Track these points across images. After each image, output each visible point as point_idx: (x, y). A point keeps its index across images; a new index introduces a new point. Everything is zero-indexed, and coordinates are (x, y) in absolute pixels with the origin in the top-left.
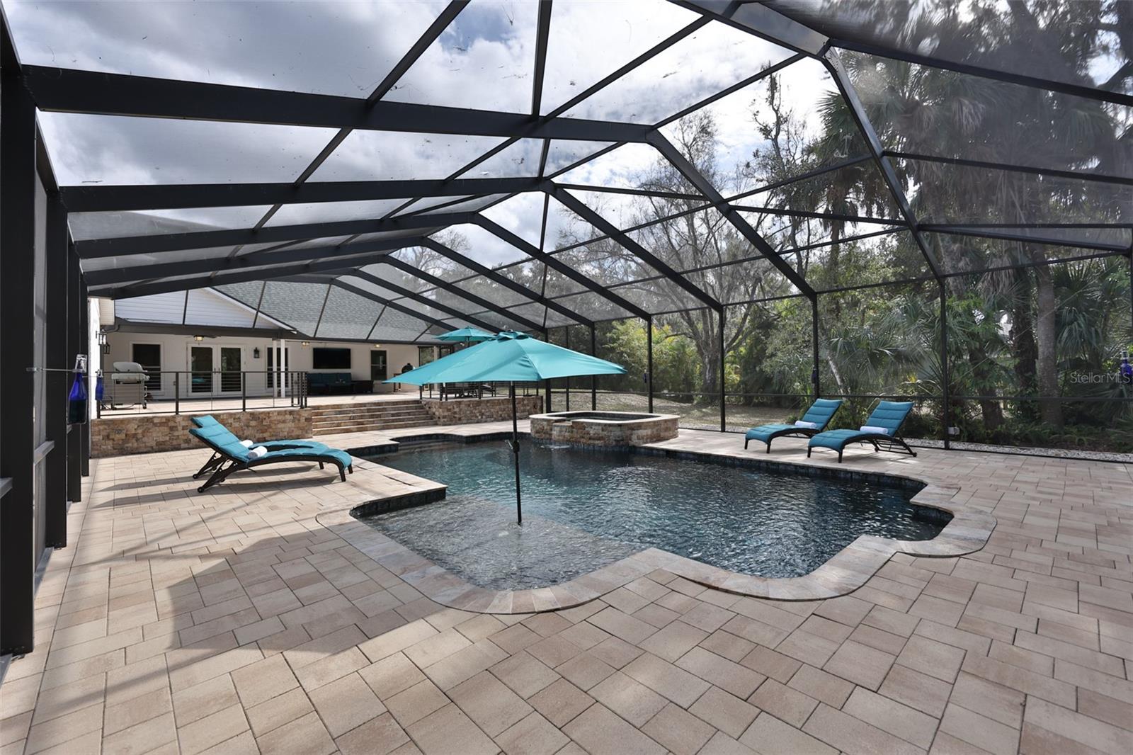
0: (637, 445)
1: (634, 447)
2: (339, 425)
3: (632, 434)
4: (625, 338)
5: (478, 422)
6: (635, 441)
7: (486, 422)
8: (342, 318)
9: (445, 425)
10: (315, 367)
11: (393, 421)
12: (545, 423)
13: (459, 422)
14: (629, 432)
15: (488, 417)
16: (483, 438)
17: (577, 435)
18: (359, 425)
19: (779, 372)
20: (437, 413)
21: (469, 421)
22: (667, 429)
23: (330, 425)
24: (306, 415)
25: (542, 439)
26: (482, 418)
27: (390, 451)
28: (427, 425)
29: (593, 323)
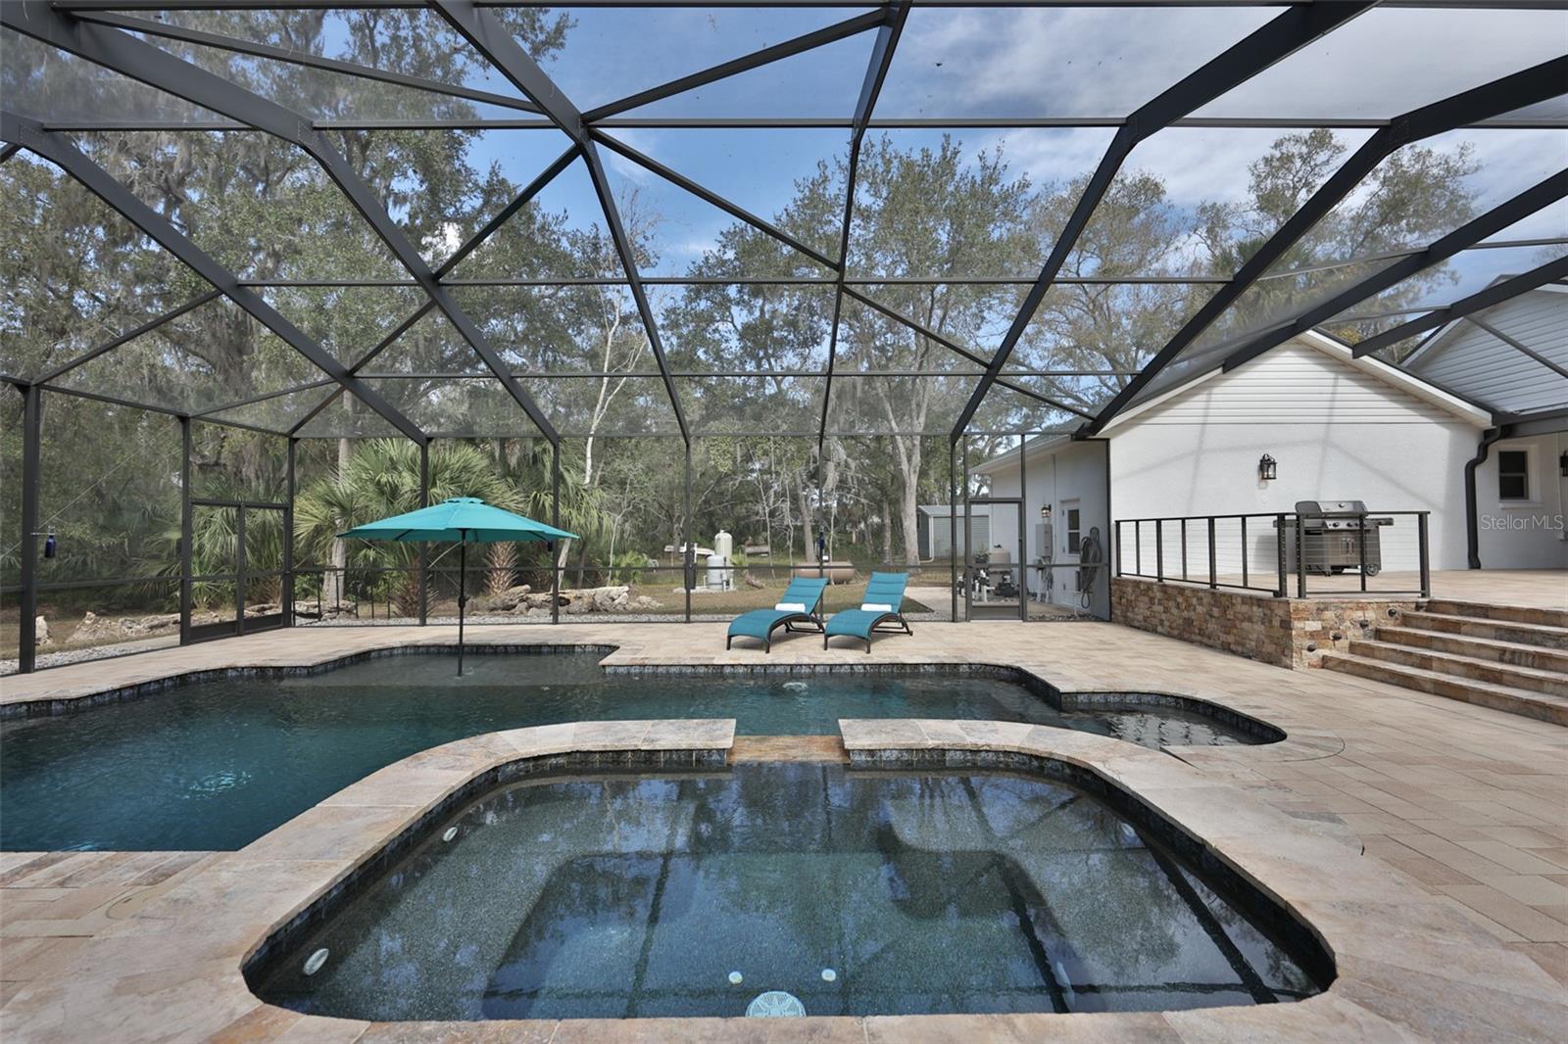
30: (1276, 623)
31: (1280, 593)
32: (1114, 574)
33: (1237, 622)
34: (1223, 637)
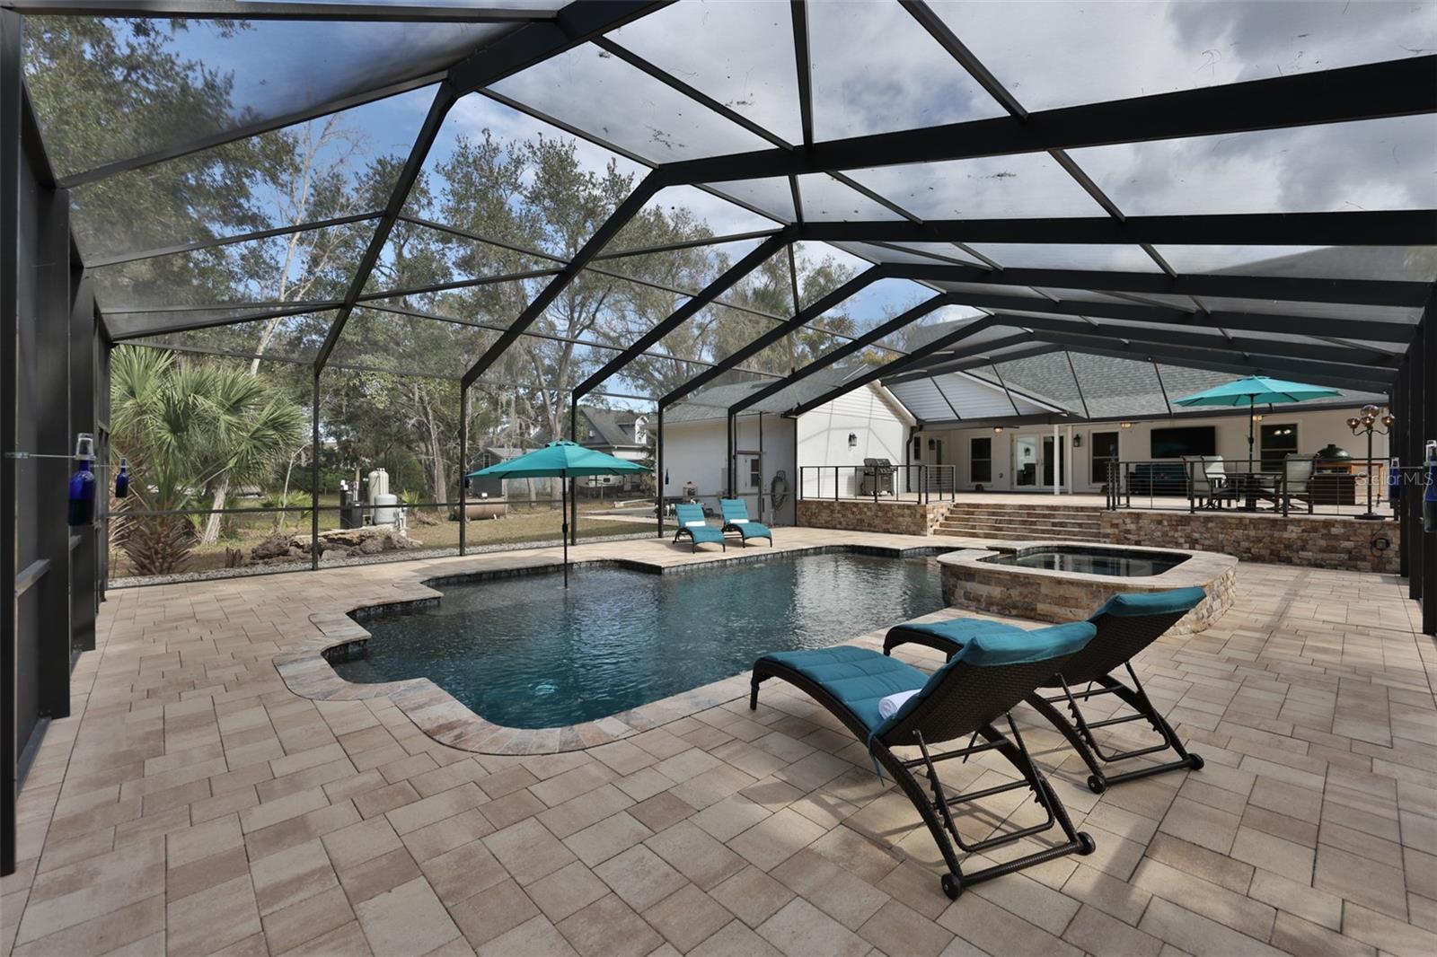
10: (1153, 457)
23: (963, 526)
24: (921, 511)
30: (918, 516)
31: (919, 502)
32: (799, 498)
33: (894, 518)
34: (885, 526)
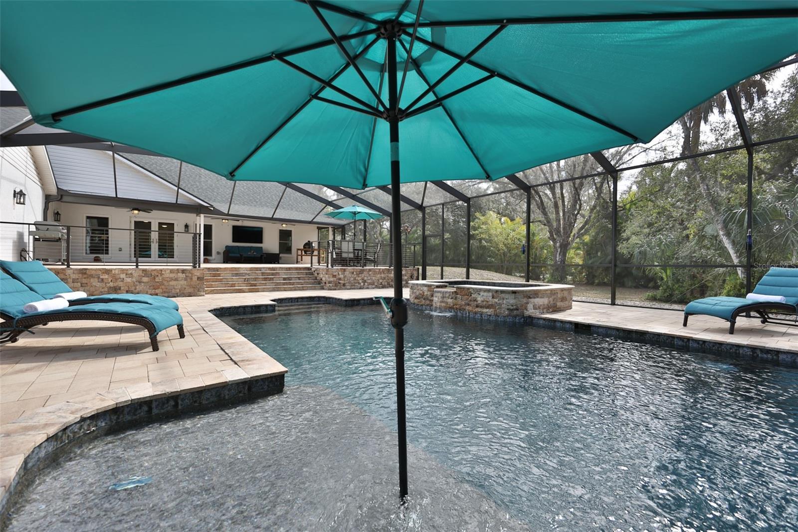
0: (533, 315)
1: (530, 317)
2: (233, 285)
3: (527, 303)
4: (484, 227)
5: (360, 288)
6: (531, 311)
7: (368, 288)
8: (257, 202)
9: (330, 289)
10: (234, 241)
11: (284, 284)
12: (425, 289)
13: (343, 287)
14: (525, 300)
15: (370, 284)
16: (362, 302)
17: (461, 301)
18: (251, 286)
19: (640, 252)
20: (324, 279)
21: (353, 287)
22: (563, 299)
23: (224, 285)
24: (198, 274)
25: (422, 305)
26: (364, 285)
27: (267, 312)
28: (314, 289)
29: (469, 198)
30: (195, 278)
